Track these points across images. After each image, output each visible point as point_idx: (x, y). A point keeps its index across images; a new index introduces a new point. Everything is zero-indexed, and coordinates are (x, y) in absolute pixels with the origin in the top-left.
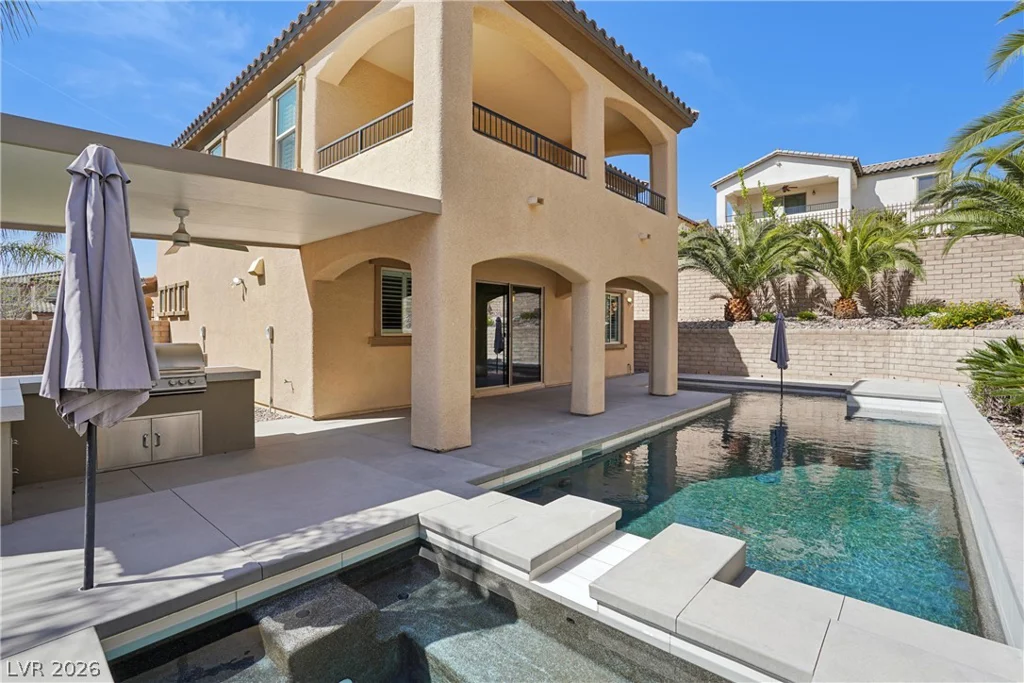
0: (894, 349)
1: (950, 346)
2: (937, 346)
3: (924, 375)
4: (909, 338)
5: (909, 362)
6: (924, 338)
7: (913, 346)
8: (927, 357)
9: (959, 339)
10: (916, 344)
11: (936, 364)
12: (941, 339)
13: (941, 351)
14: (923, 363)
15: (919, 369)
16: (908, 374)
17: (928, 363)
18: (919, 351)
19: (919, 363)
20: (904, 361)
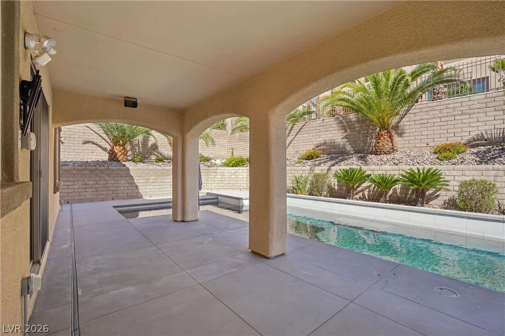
0: (211, 177)
1: (237, 174)
2: (231, 174)
3: (226, 187)
4: (218, 171)
5: (219, 182)
6: (225, 171)
7: (221, 175)
8: (227, 179)
9: (240, 171)
10: (222, 174)
11: (230, 182)
12: (233, 171)
13: (233, 177)
14: (225, 182)
15: (223, 185)
16: (218, 187)
17: (228, 182)
18: (223, 177)
19: (223, 182)
20: (216, 182)
